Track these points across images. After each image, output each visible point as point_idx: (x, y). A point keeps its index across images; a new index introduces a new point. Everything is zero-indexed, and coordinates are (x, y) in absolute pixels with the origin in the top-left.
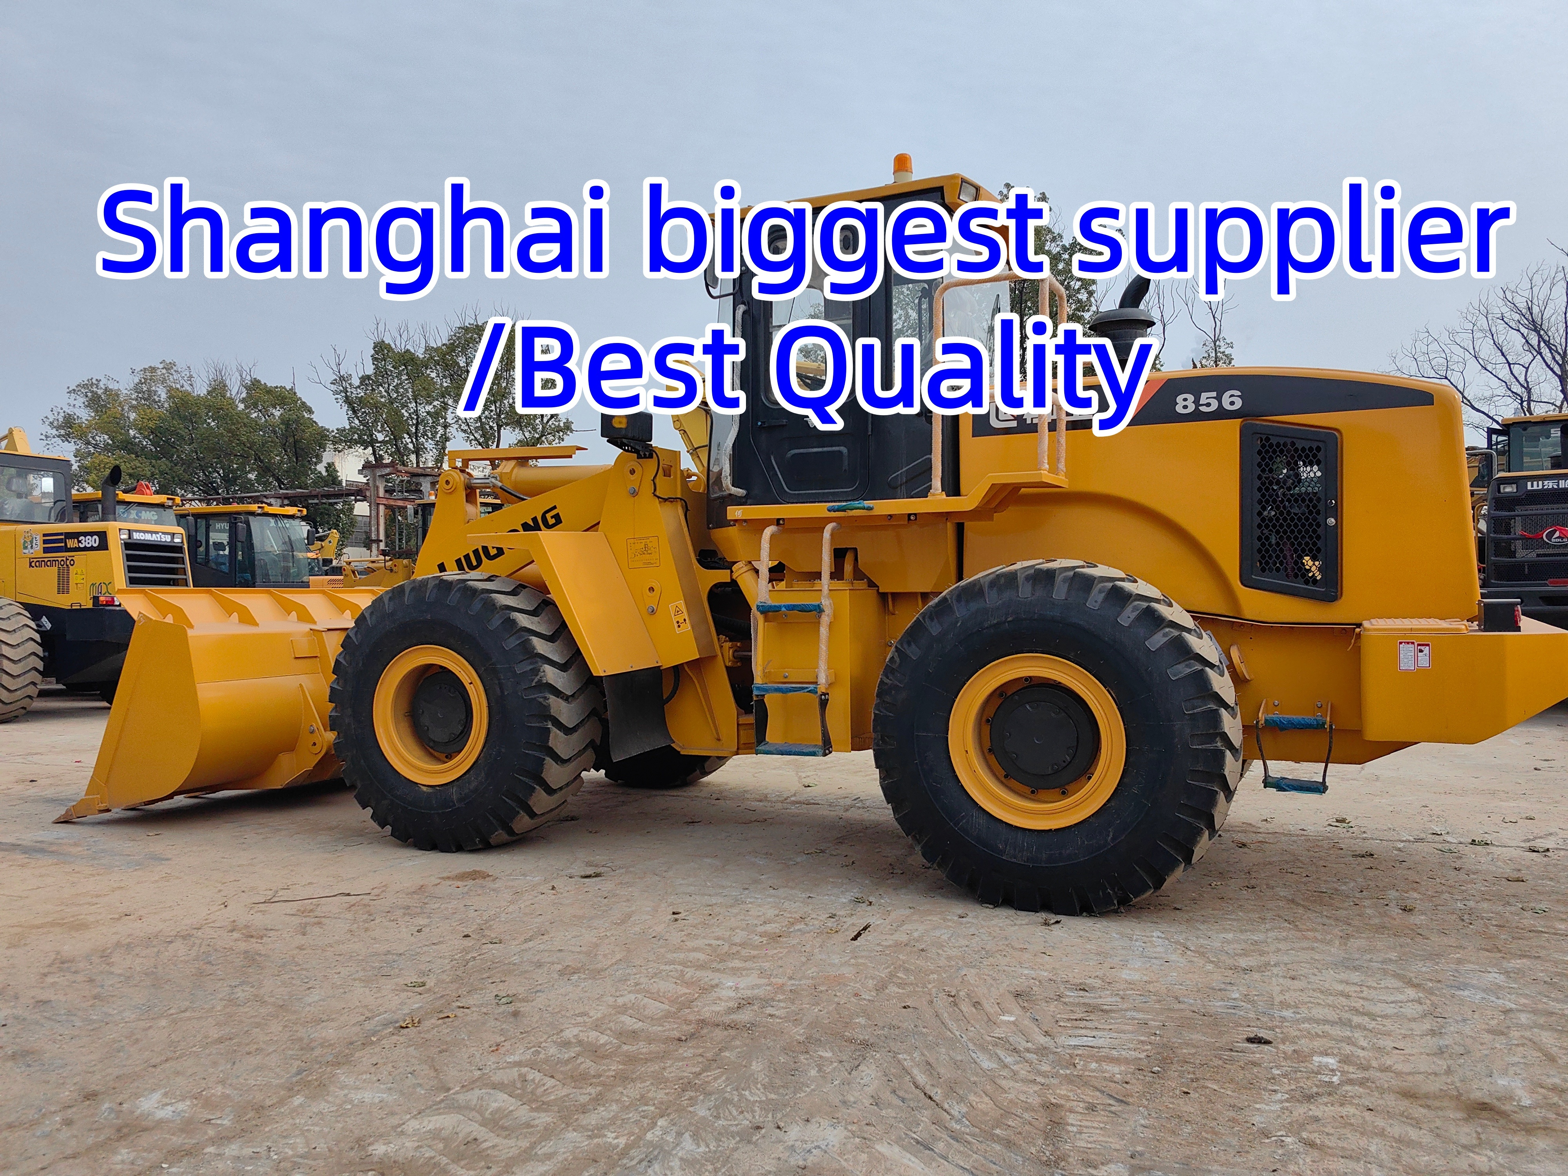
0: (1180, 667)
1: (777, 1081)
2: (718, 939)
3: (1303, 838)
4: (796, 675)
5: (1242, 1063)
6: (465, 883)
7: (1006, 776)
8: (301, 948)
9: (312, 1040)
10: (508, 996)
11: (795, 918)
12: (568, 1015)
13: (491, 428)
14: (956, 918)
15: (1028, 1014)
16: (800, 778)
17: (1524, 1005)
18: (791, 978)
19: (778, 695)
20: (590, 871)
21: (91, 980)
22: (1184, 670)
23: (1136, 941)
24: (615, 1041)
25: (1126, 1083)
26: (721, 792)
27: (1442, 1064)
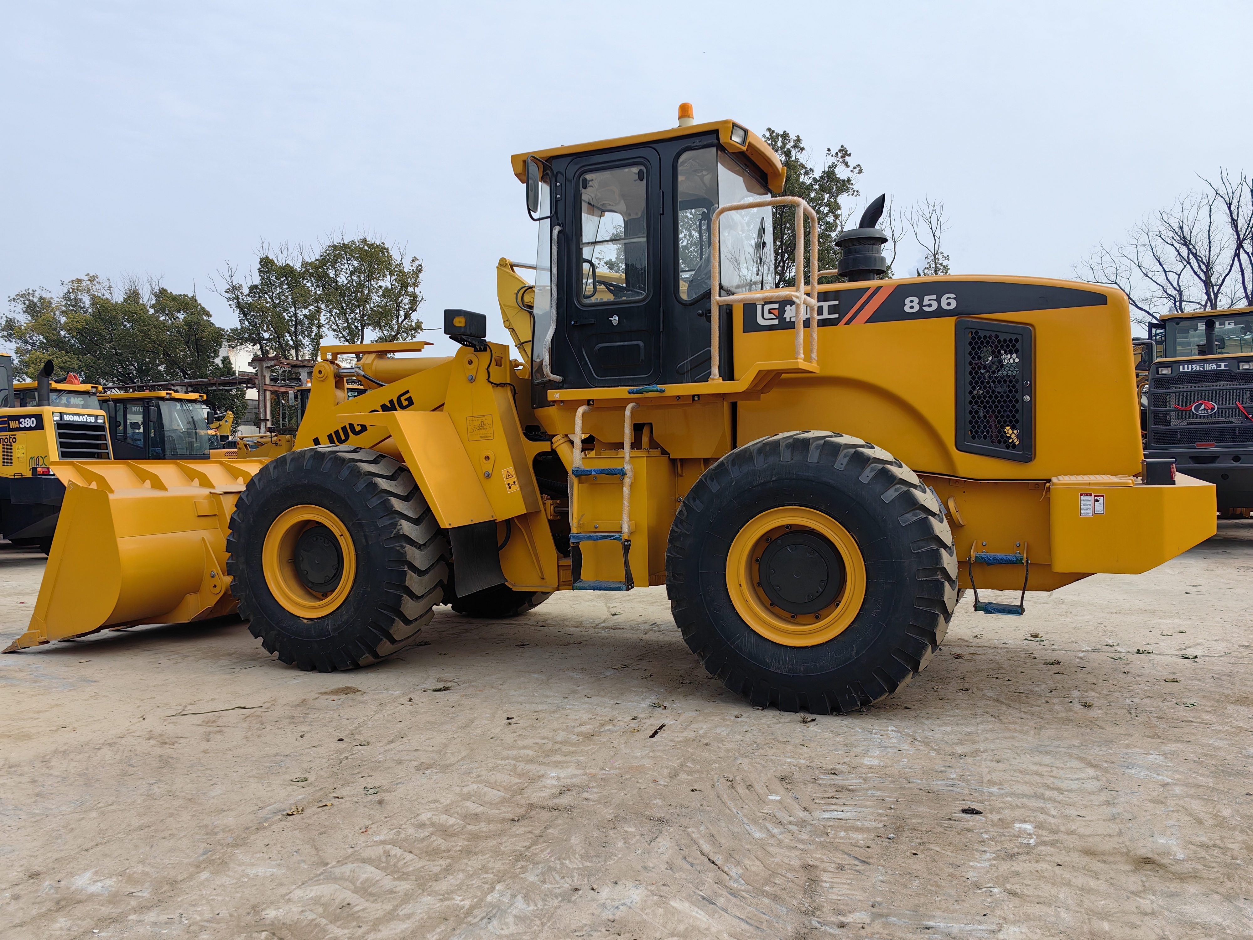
0: (908, 516)
1: (591, 852)
2: (543, 738)
3: (1005, 650)
4: (604, 526)
5: (958, 830)
6: (339, 697)
7: (771, 605)
8: (205, 752)
9: (215, 827)
10: (374, 787)
11: (605, 721)
12: (423, 802)
13: (356, 327)
14: (733, 718)
15: (790, 794)
16: (608, 608)
17: (1178, 780)
18: (602, 769)
19: (590, 542)
20: (440, 685)
21: (34, 781)
22: (911, 518)
23: (875, 734)
24: (461, 822)
25: (868, 847)
26: (545, 620)
27: (1114, 828)
